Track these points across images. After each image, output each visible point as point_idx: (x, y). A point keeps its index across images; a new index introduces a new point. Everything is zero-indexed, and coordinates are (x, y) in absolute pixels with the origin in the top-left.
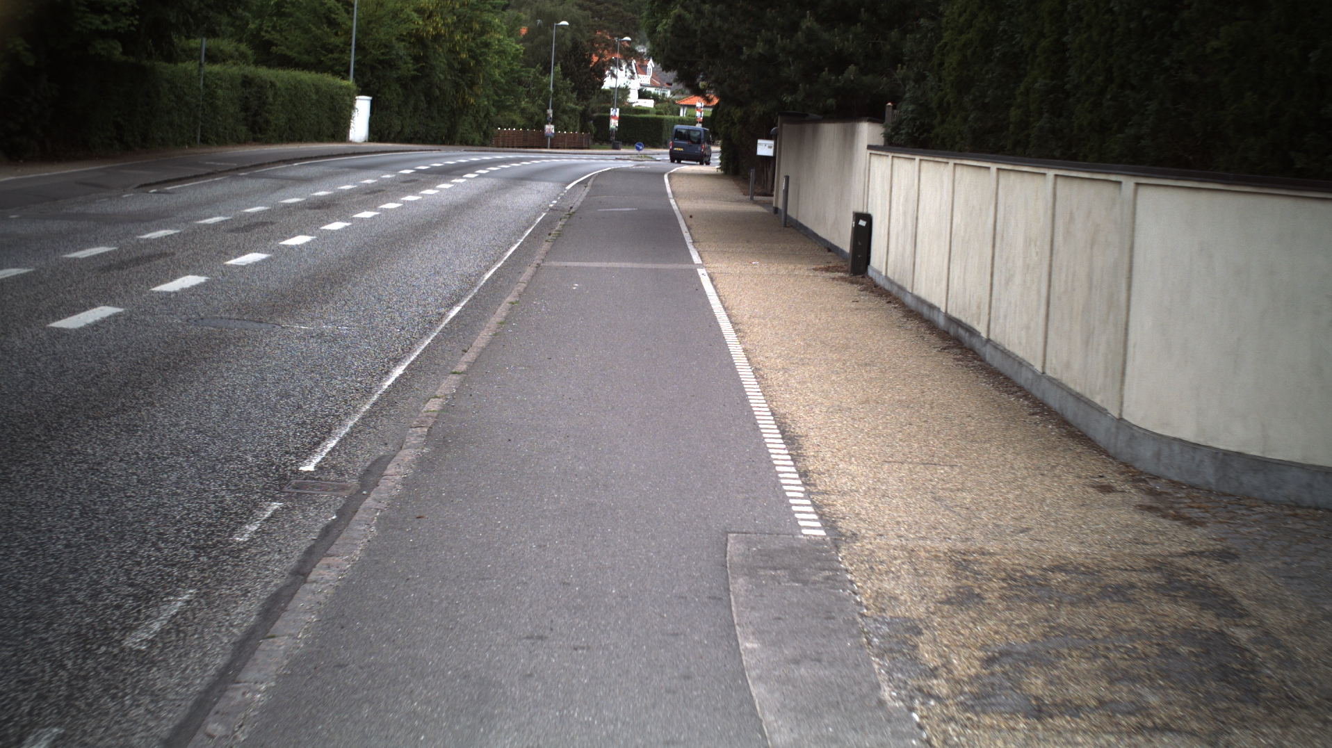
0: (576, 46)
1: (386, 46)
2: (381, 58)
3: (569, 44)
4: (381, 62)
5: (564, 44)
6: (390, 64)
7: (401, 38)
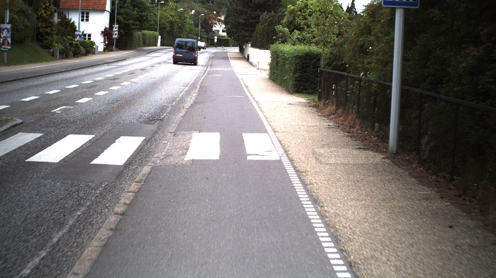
0: (205, 20)
1: (164, 24)
2: (163, 27)
3: (204, 19)
4: (163, 28)
5: (202, 19)
6: (165, 28)
7: (167, 22)
